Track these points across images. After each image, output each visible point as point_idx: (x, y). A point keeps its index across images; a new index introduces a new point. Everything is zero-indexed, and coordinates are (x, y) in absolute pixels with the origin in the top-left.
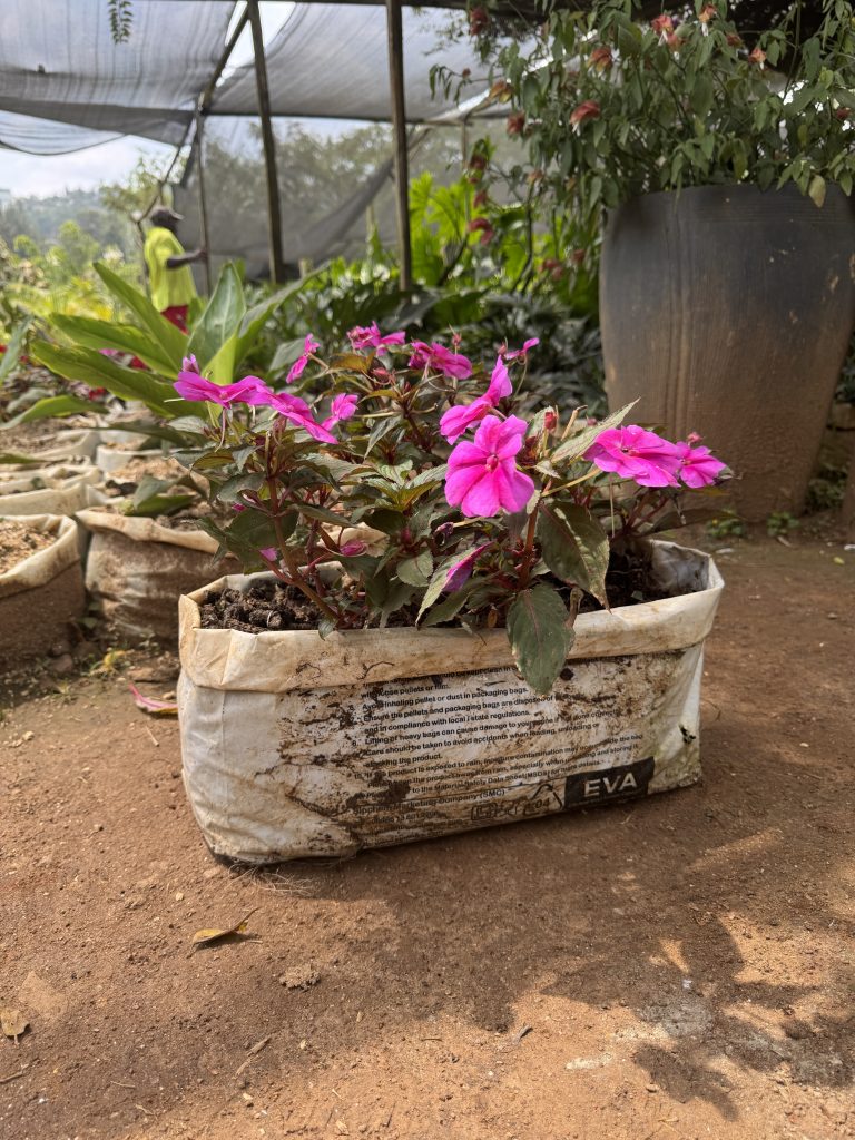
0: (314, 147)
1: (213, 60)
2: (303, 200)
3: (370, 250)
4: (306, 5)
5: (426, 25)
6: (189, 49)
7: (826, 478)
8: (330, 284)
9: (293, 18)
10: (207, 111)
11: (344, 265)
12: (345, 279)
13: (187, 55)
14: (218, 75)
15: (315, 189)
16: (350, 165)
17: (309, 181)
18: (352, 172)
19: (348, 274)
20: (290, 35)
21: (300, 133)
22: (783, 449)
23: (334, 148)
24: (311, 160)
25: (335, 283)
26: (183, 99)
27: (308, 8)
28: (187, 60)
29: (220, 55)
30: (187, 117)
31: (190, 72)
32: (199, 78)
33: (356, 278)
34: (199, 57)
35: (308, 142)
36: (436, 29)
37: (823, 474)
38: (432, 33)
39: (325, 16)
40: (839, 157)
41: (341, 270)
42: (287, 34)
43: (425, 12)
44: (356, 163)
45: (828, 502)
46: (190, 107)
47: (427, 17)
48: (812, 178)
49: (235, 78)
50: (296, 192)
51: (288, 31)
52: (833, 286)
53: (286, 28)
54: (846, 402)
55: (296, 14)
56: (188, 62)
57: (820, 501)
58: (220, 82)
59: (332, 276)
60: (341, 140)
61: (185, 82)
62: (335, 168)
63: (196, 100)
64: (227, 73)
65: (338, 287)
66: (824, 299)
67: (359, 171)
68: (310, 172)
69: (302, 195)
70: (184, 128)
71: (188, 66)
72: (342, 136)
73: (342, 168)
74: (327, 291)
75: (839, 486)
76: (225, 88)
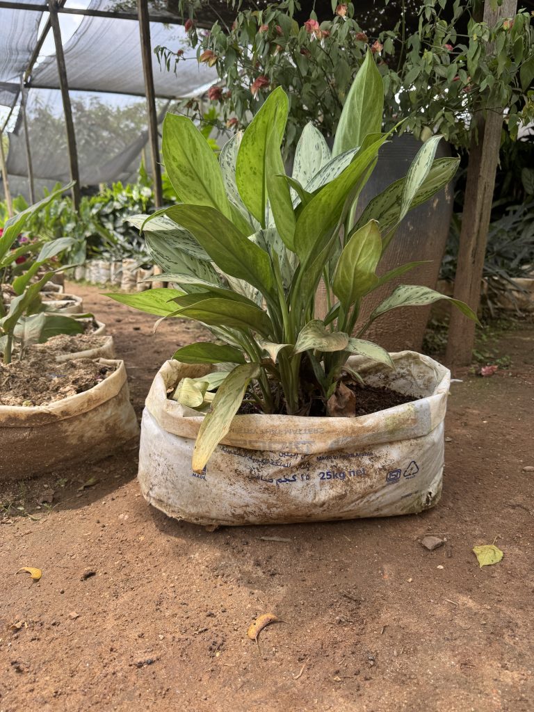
0: (108, 113)
1: (29, 50)
2: (101, 146)
3: (139, 178)
4: (91, 17)
5: (173, 35)
6: (11, 42)
7: (433, 329)
8: (112, 199)
9: (82, 26)
10: (28, 86)
11: (122, 187)
12: (122, 196)
13: (10, 46)
14: (34, 60)
15: (110, 139)
16: (132, 125)
17: (105, 134)
18: (134, 129)
19: (124, 193)
20: (81, 37)
21: (98, 103)
22: (406, 315)
23: (121, 114)
24: (106, 120)
25: (115, 198)
26: (11, 75)
27: (92, 19)
28: (11, 49)
29: (34, 47)
30: (16, 89)
31: (14, 57)
32: (20, 62)
33: (129, 195)
34: (19, 48)
35: (104, 109)
36: (180, 39)
37: (430, 326)
38: (177, 41)
39: (105, 25)
40: (439, 114)
41: (120, 190)
42: (79, 36)
43: (171, 27)
44: (136, 123)
45: (436, 347)
46: (17, 81)
47: (172, 31)
48: (422, 128)
49: (47, 64)
50: (97, 140)
51: (80, 34)
52: (435, 205)
53: (78, 32)
54: (443, 279)
55: (84, 23)
56: (12, 51)
57: (430, 346)
58: (36, 66)
59: (114, 194)
60: (126, 109)
61: (11, 64)
62: (122, 126)
63: (21, 76)
64: (40, 60)
65: (118, 201)
66: (430, 214)
67: (138, 128)
68: (106, 128)
69: (100, 142)
70: (14, 95)
71: (11, 54)
72: (126, 106)
73: (127, 126)
74: (110, 204)
75: (441, 334)
76: (40, 70)
